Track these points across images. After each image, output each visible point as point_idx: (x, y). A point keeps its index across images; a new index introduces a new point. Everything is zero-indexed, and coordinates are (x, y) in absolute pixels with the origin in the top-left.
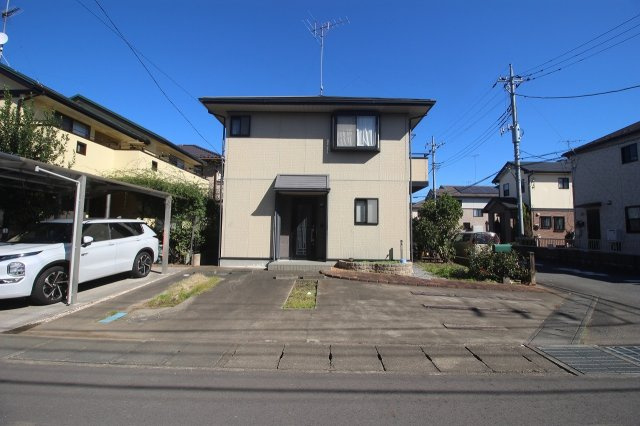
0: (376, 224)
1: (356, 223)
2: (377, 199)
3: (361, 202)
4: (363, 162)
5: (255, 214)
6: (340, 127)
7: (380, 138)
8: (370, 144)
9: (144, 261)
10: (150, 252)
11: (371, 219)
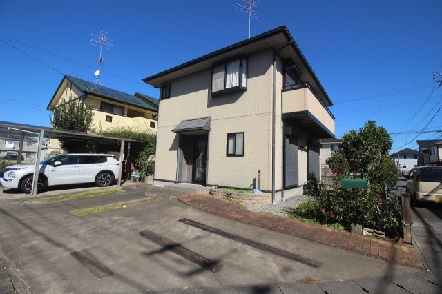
0: (242, 156)
1: (228, 155)
2: (243, 133)
3: (231, 136)
4: (234, 101)
5: (171, 149)
6: (215, 76)
7: (247, 77)
8: (235, 84)
9: (105, 178)
10: (111, 173)
11: (238, 151)
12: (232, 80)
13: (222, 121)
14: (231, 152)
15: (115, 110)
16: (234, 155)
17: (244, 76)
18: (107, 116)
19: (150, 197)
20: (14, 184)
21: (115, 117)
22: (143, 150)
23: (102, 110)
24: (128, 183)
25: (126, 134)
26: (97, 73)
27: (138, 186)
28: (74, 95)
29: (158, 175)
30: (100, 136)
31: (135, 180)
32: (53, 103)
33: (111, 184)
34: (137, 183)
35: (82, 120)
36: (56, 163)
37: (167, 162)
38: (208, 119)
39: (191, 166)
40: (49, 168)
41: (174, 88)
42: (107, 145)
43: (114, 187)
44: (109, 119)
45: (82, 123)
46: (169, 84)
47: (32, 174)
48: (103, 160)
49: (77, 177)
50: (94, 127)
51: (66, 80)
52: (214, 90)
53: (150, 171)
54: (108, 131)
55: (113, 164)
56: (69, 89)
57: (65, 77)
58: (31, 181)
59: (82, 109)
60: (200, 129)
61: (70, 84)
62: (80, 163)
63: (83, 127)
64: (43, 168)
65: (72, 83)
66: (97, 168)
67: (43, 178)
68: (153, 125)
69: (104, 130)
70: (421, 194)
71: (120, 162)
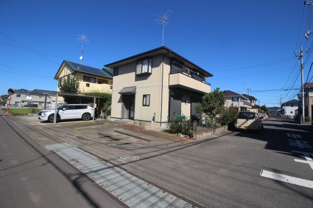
0: (149, 106)
1: (143, 105)
2: (150, 95)
3: (145, 96)
4: (146, 79)
5: (118, 102)
6: (138, 66)
7: (152, 67)
8: (146, 71)
9: (86, 116)
10: (89, 114)
11: (148, 104)
12: (145, 69)
13: (141, 88)
14: (144, 104)
15: (91, 80)
16: (145, 105)
17: (150, 67)
18: (87, 84)
19: (106, 124)
20: (46, 119)
21: (91, 84)
22: (105, 102)
23: (84, 80)
24: (98, 119)
25: (97, 94)
26: (81, 58)
27: (102, 121)
28: (69, 72)
29: (112, 115)
30: (83, 95)
31: (102, 118)
32: (57, 76)
33: (90, 120)
34: (103, 119)
35: (74, 87)
36: (64, 109)
37: (117, 108)
38: (135, 88)
39: (128, 111)
40: (61, 111)
41: (120, 70)
42: (87, 100)
43: (91, 121)
44: (88, 85)
45: (74, 88)
46: (118, 68)
47: (54, 114)
48: (85, 107)
49: (73, 116)
50: (80, 90)
51: (64, 64)
52: (138, 73)
53: (109, 113)
54: (88, 92)
55: (90, 110)
56: (66, 68)
57: (64, 61)
58: (53, 117)
59: (74, 80)
60: (130, 93)
61: (66, 65)
62: (75, 109)
63: (75, 90)
64: (58, 111)
65: (68, 65)
66: (83, 111)
67: (58, 116)
68: (111, 88)
69: (86, 91)
70: (237, 125)
71: (94, 108)
